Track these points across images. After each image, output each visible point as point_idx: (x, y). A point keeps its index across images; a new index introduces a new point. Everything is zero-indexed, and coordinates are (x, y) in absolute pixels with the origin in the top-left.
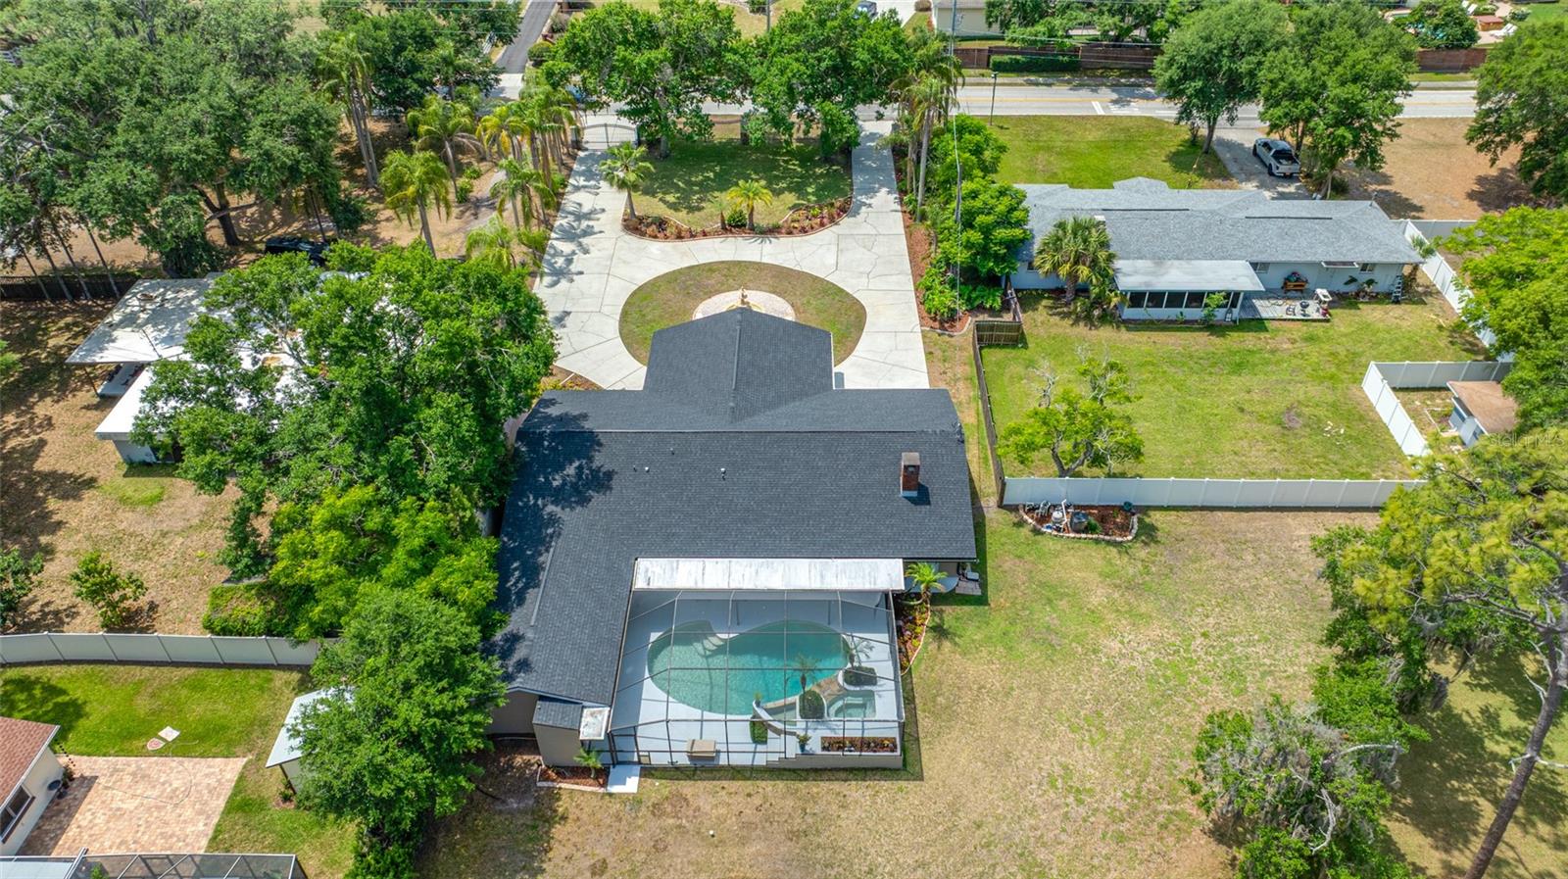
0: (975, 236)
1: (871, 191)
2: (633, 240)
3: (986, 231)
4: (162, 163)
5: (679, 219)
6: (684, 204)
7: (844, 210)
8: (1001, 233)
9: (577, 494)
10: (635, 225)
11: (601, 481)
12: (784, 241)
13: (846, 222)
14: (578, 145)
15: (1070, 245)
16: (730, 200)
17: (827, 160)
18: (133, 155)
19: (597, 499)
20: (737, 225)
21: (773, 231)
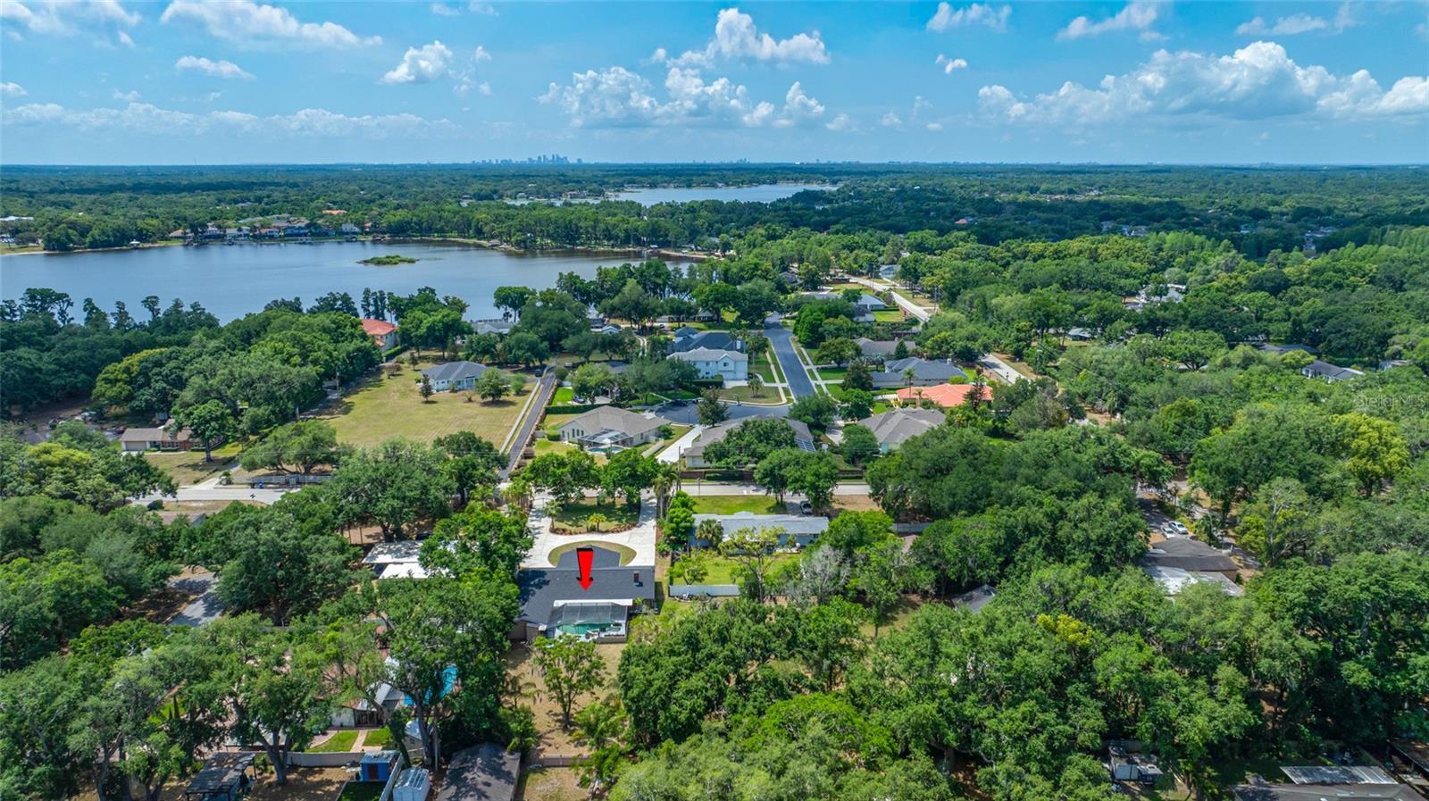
0: (674, 525)
1: (646, 520)
2: (554, 536)
3: (677, 523)
4: (404, 499)
5: (573, 529)
6: (576, 524)
7: (634, 525)
8: (683, 524)
9: (539, 586)
10: (554, 531)
11: (547, 583)
12: (610, 535)
13: (634, 530)
14: (531, 507)
15: (705, 527)
16: (592, 522)
17: (631, 511)
18: (394, 497)
19: (545, 587)
20: (593, 530)
21: (607, 532)
